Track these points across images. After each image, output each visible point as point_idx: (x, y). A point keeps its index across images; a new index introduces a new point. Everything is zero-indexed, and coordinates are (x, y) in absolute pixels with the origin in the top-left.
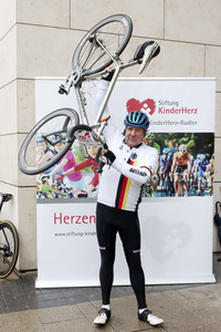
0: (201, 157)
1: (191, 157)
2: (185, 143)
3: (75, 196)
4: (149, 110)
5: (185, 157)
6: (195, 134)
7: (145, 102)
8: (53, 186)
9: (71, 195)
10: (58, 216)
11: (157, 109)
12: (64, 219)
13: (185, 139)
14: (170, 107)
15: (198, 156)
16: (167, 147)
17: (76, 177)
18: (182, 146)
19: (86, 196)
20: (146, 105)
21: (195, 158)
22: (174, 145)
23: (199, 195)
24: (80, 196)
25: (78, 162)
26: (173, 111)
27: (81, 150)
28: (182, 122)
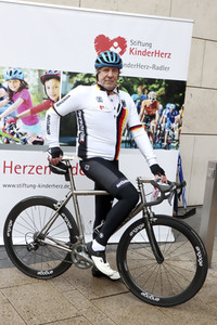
0: (171, 106)
1: (160, 107)
2: (155, 90)
3: (30, 142)
4: (119, 50)
5: (154, 106)
6: (167, 81)
7: (115, 40)
8: (4, 130)
9: (25, 141)
10: (8, 164)
11: (128, 49)
12: (15, 169)
13: (155, 86)
14: (142, 49)
15: (168, 105)
16: (136, 93)
17: (31, 120)
18: (152, 93)
19: (42, 143)
20: (116, 44)
21: (164, 107)
22: (143, 91)
23: (165, 148)
24: (35, 143)
25: (35, 103)
26: (145, 53)
27: (39, 90)
28: (154, 66)
